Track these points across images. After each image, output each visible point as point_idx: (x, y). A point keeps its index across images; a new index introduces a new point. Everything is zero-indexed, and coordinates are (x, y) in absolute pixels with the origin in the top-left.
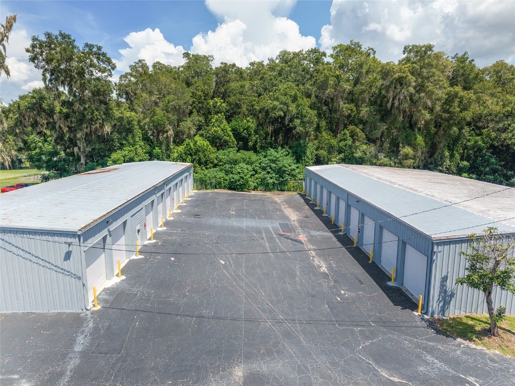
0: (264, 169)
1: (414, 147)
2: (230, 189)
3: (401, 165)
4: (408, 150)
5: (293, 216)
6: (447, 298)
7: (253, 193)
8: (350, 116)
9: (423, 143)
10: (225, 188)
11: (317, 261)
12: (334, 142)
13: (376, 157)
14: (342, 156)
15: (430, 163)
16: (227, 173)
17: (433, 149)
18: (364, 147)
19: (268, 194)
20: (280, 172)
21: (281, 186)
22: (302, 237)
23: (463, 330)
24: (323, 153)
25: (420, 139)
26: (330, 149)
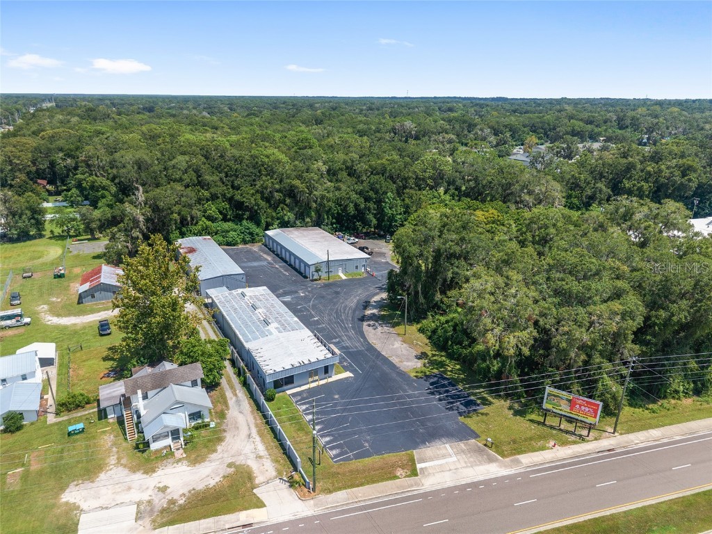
0: (243, 233)
1: (311, 217)
2: (227, 245)
3: (306, 225)
4: (308, 220)
5: (269, 259)
6: (313, 275)
7: (240, 246)
8: (279, 199)
9: (314, 216)
10: (224, 245)
11: (285, 273)
12: (274, 214)
13: (295, 222)
14: (279, 221)
15: (318, 224)
16: (223, 237)
17: (319, 216)
18: (289, 214)
19: (247, 246)
20: (251, 234)
21: (253, 241)
22: (277, 266)
23: (316, 280)
24: (269, 220)
25: (313, 213)
26: (273, 218)
